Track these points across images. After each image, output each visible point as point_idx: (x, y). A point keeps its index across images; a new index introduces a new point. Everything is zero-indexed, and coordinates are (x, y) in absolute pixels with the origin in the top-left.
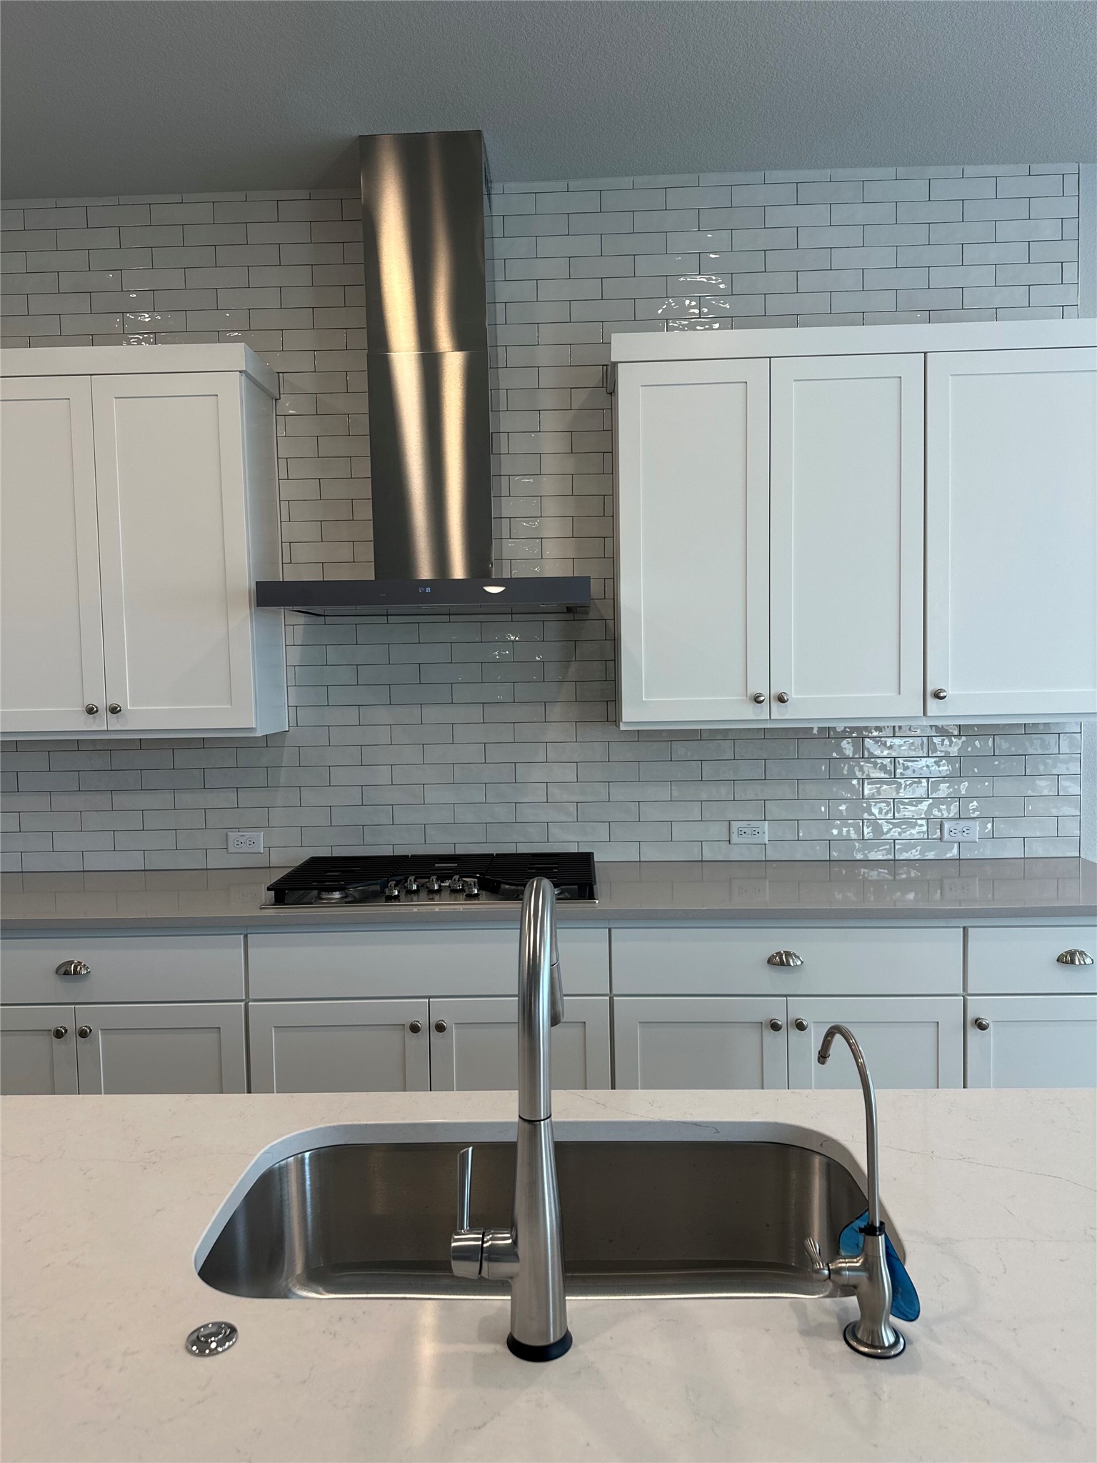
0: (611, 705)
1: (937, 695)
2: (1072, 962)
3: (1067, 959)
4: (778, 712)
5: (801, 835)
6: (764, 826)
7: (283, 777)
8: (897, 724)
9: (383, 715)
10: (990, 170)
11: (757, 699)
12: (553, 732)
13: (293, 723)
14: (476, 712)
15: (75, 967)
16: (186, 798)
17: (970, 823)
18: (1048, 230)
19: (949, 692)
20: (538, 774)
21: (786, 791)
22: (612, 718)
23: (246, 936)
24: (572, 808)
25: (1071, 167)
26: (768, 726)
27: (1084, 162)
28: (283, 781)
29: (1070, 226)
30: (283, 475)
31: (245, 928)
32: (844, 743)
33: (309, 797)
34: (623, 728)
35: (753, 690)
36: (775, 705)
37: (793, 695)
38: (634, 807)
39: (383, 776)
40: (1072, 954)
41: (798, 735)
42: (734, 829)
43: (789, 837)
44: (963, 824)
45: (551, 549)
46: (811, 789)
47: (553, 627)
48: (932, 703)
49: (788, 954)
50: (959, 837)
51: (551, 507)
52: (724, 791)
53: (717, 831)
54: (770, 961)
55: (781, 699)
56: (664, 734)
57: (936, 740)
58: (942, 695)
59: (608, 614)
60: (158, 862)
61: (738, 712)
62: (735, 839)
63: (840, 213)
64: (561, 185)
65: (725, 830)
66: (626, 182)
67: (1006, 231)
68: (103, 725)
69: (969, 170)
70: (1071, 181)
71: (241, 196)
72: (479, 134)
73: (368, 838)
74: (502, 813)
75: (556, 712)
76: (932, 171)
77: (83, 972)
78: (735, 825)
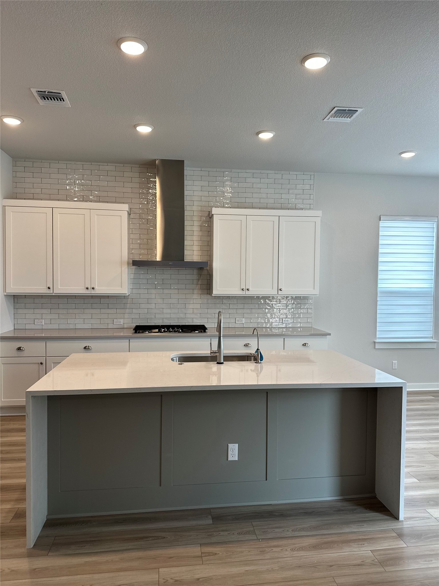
0: (209, 290)
1: (280, 290)
2: (305, 345)
3: (304, 345)
4: (247, 293)
5: (252, 321)
6: (243, 319)
7: (128, 305)
8: (273, 296)
9: (153, 291)
10: (295, 173)
11: (243, 290)
12: (195, 296)
13: (131, 293)
14: (176, 291)
15: (88, 347)
16: (103, 311)
17: (289, 319)
18: (308, 187)
19: (283, 289)
20: (191, 306)
21: (248, 311)
22: (209, 293)
23: (129, 340)
24: (199, 315)
25: (313, 173)
26: (245, 296)
27: (315, 172)
28: (128, 307)
29: (312, 186)
30: (131, 233)
31: (129, 338)
32: (261, 300)
33: (134, 311)
34: (213, 295)
35: (242, 288)
36: (247, 291)
37: (250, 289)
38: (214, 315)
39: (153, 306)
40: (305, 344)
41: (251, 298)
42: (237, 320)
43: (249, 322)
44: (287, 319)
45: (195, 253)
46: (254, 311)
47: (195, 272)
48: (279, 291)
49: (248, 344)
50: (286, 322)
51: (196, 243)
52: (234, 311)
53: (233, 320)
54: (244, 345)
55: (248, 290)
56: (221, 297)
57: (281, 300)
58: (281, 290)
59: (208, 268)
60: (95, 326)
61: (239, 293)
62: (237, 322)
63: (262, 180)
64: (200, 169)
65: (235, 320)
66: (215, 170)
67: (299, 187)
68: (90, 292)
69: (291, 173)
70: (312, 176)
71: (122, 165)
72: (183, 161)
73: (149, 321)
74: (182, 316)
75: (196, 291)
76: (283, 172)
77: (91, 348)
78: (237, 319)
